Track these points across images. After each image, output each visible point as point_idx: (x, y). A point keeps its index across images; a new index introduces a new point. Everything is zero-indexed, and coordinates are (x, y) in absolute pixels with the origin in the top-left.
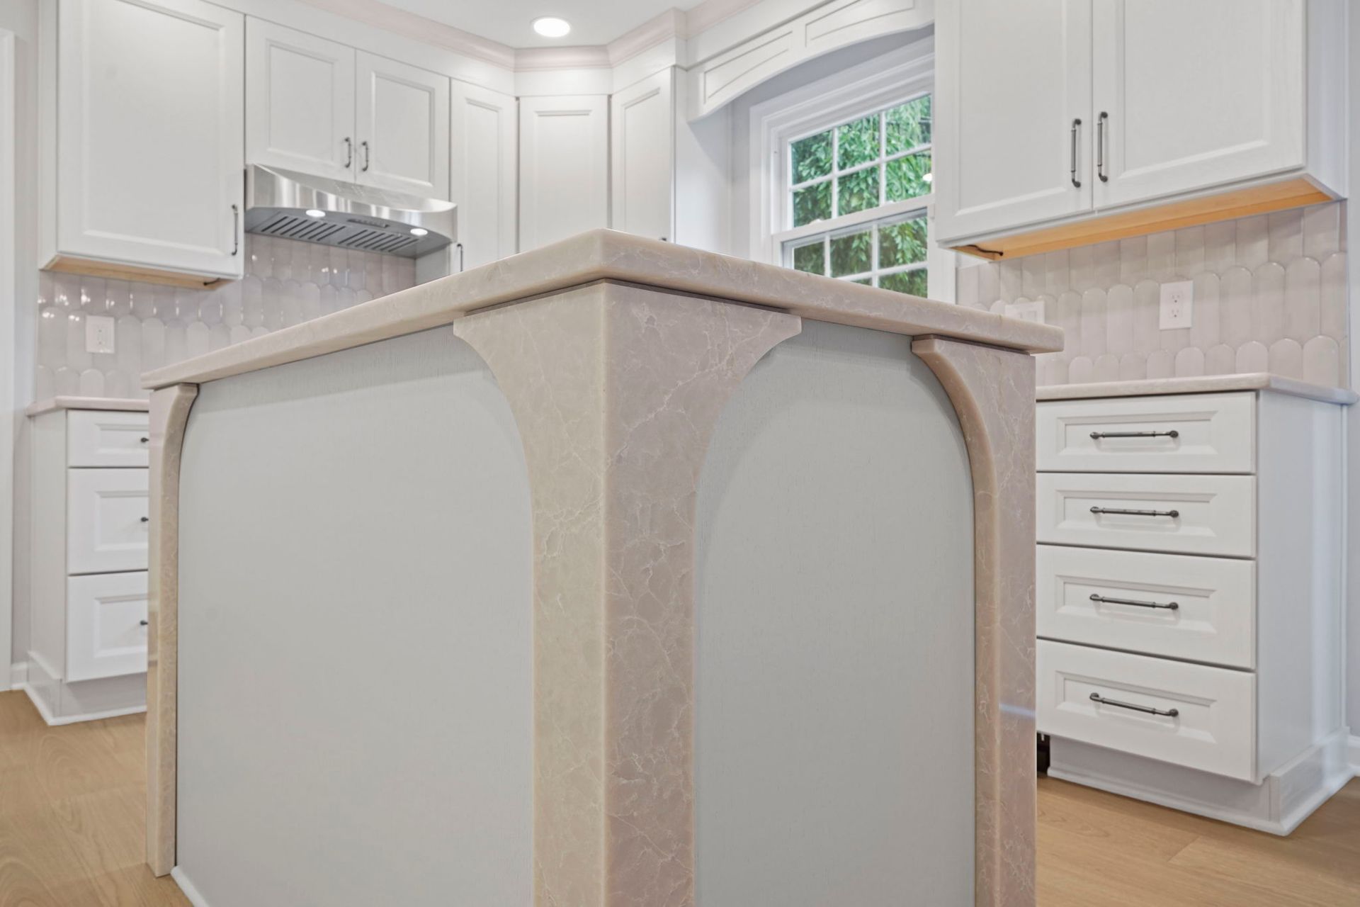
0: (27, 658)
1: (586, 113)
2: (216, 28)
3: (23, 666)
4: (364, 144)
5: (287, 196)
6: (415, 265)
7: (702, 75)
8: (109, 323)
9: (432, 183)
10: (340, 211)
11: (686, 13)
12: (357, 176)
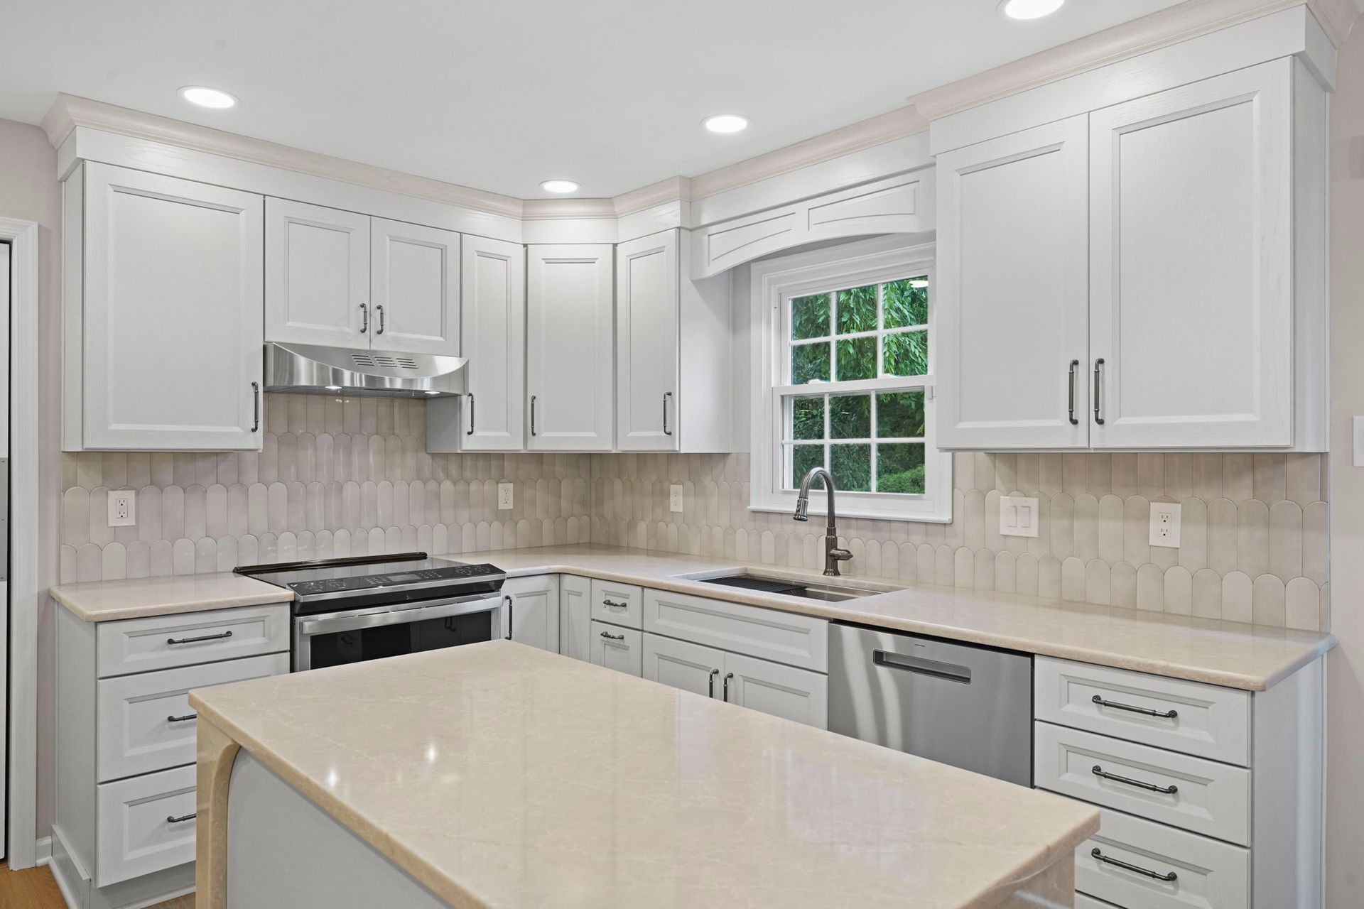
0: (52, 833)
1: (592, 261)
2: (236, 212)
3: (47, 841)
4: (379, 308)
5: (305, 374)
6: (425, 405)
7: (706, 238)
8: (130, 495)
9: (441, 336)
10: (355, 386)
11: (690, 179)
12: (373, 341)
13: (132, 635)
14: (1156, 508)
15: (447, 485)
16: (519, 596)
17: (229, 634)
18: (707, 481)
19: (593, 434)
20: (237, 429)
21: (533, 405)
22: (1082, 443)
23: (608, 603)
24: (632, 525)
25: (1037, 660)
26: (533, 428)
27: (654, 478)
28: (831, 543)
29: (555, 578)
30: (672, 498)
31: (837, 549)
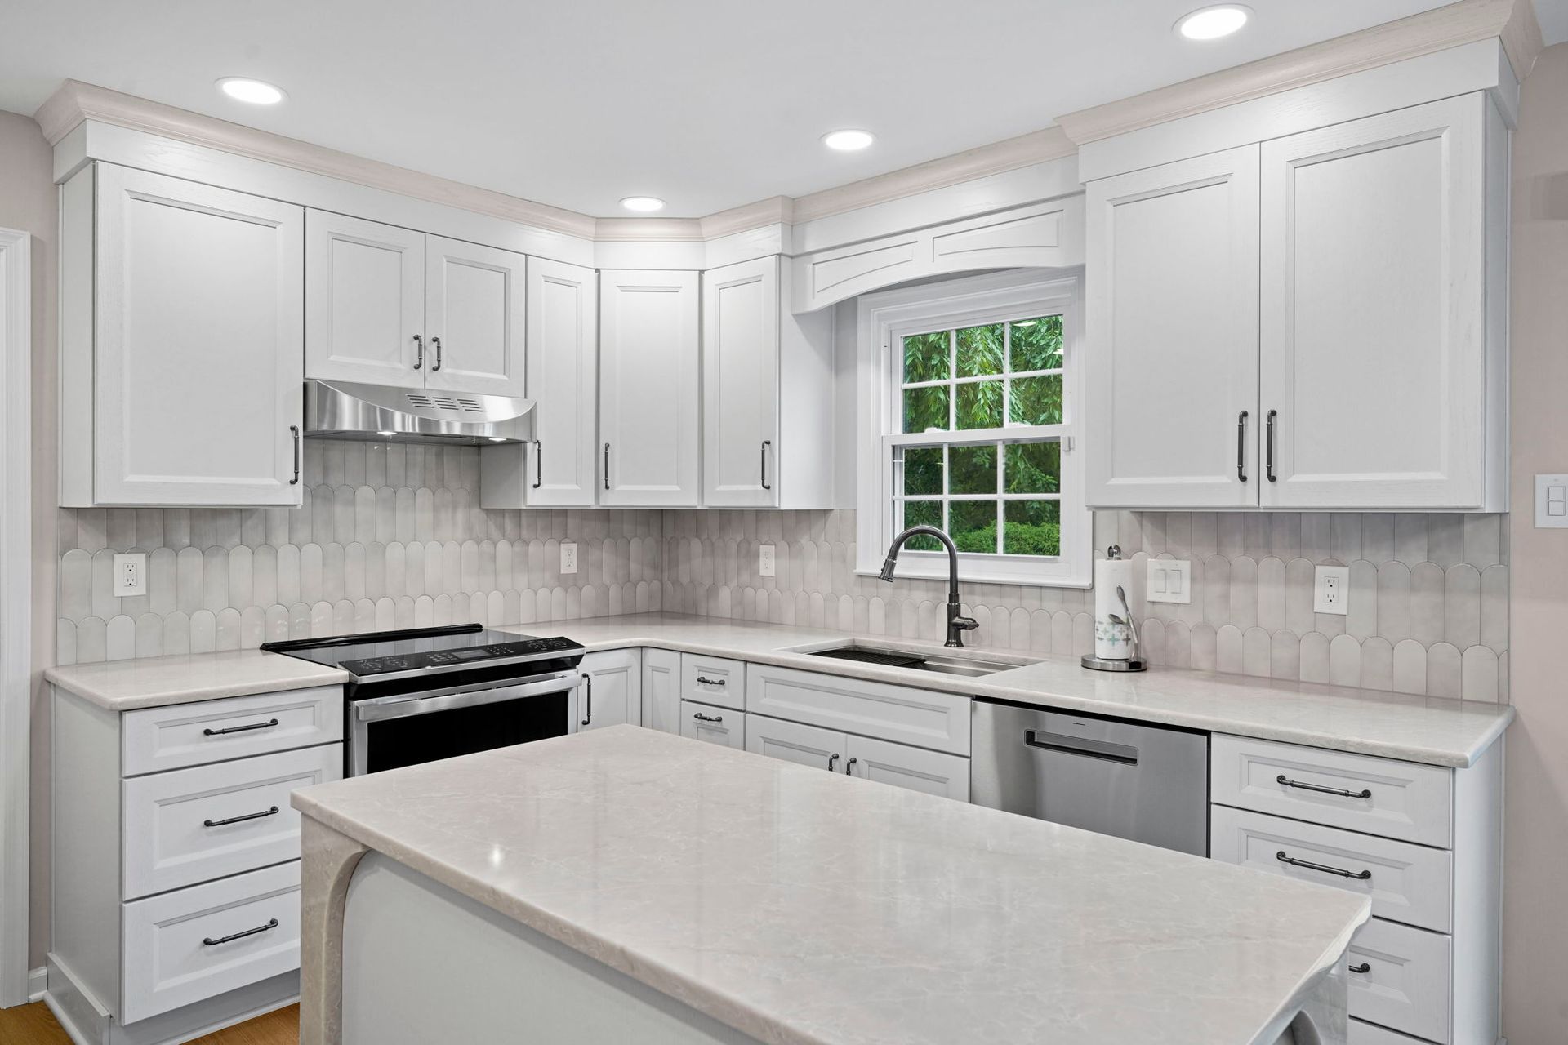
0: (47, 962)
1: (675, 290)
2: (273, 226)
3: (42, 972)
4: (435, 340)
5: (349, 416)
6: (479, 454)
7: (810, 267)
8: (140, 559)
9: (504, 374)
10: (407, 431)
11: (794, 199)
12: (428, 379)
13: (163, 725)
14: (1321, 571)
15: (503, 547)
16: (598, 673)
17: (274, 722)
18: (804, 541)
19: (676, 488)
20: (274, 482)
21: (606, 454)
22: (1250, 501)
23: (702, 680)
24: (713, 592)
25: (1214, 738)
26: (606, 481)
27: (739, 538)
28: (954, 611)
29: (637, 652)
30: (762, 561)
31: (960, 618)
